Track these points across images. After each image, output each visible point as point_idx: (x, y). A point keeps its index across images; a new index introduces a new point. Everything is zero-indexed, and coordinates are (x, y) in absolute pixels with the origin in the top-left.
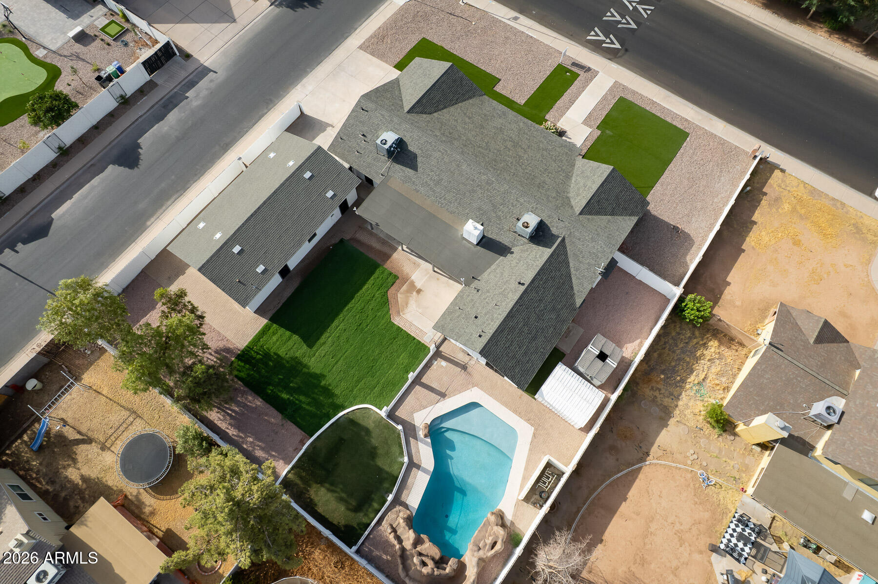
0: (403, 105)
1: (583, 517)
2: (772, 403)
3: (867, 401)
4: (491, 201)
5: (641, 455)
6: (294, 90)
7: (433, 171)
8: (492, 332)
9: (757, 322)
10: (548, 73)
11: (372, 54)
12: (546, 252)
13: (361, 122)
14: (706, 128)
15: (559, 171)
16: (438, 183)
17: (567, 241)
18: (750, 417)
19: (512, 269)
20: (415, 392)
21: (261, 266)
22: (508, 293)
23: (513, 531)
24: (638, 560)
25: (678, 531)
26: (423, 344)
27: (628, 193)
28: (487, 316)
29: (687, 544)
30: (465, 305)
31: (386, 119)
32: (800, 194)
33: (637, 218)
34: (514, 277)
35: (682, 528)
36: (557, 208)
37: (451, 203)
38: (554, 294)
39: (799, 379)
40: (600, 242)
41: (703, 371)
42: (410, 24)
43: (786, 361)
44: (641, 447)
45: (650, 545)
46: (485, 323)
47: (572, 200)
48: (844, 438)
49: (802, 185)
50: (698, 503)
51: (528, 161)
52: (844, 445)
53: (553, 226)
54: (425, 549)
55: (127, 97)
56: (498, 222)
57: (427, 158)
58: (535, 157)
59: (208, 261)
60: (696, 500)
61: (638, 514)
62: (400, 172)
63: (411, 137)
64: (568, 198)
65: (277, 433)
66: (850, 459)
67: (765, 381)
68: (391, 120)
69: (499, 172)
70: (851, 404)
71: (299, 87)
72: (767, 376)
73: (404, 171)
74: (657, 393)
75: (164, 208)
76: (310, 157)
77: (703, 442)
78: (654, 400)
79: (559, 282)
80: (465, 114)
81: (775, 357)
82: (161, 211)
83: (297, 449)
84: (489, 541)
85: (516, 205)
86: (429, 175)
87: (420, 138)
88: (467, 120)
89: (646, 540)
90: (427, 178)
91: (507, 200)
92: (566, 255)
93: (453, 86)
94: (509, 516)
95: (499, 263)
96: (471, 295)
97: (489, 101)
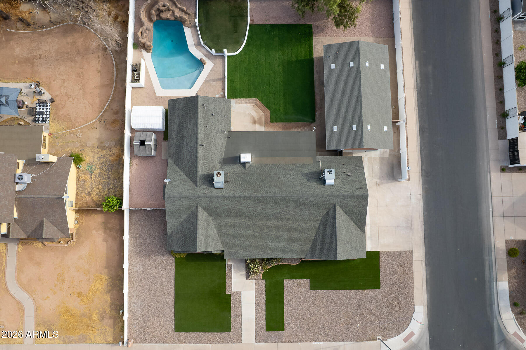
0: (342, 209)
1: (113, 75)
2: (51, 172)
3: (5, 194)
4: (249, 182)
5: (103, 119)
6: (421, 193)
7: (292, 179)
8: (199, 110)
9: (80, 228)
10: (286, 318)
11: (400, 252)
12: (200, 172)
13: (356, 181)
14: (167, 344)
15: (227, 231)
16: (285, 175)
17: (194, 185)
18: (59, 161)
19: (213, 153)
20: (221, 74)
21: (334, 68)
22: (205, 137)
23: (138, 49)
24: (81, 75)
25: (70, 98)
26: (233, 98)
27: (181, 244)
28: (207, 118)
29: (64, 95)
30: (223, 120)
31: (343, 191)
32: (91, 332)
33: (169, 234)
34: (208, 148)
35: (69, 100)
36: (211, 201)
37: (270, 169)
38: (184, 154)
39: (42, 190)
40: (176, 195)
41: (94, 180)
42: (397, 294)
43: (52, 194)
44: (105, 122)
45: (79, 84)
46: (206, 113)
47: (207, 215)
48: (9, 168)
49: (93, 340)
50: (67, 116)
51: (248, 225)
52: (8, 164)
53: (206, 188)
54: (168, 14)
55: (506, 118)
56: (237, 174)
57: (302, 184)
58: (246, 232)
59: (359, 48)
60: (69, 116)
61: (91, 93)
62: (311, 168)
63: (320, 189)
64: (211, 215)
65: (266, 16)
66: (4, 158)
67: (58, 180)
68: (339, 191)
69: (256, 201)
70: (12, 188)
71: (421, 197)
72: (58, 183)
73: (309, 169)
74: (111, 153)
75: (418, 75)
76: (362, 137)
77: (77, 145)
78: (110, 149)
79: (184, 162)
80: (305, 233)
81: (58, 193)
82: (418, 72)
83: (252, 16)
84: (144, 35)
85: (233, 187)
86: (293, 176)
87: (314, 192)
88: (300, 229)
89: (81, 85)
90: (293, 174)
91: (240, 187)
92: (190, 178)
93: (325, 246)
94: (144, 52)
95: (222, 153)
96: (224, 127)
97: (299, 254)
